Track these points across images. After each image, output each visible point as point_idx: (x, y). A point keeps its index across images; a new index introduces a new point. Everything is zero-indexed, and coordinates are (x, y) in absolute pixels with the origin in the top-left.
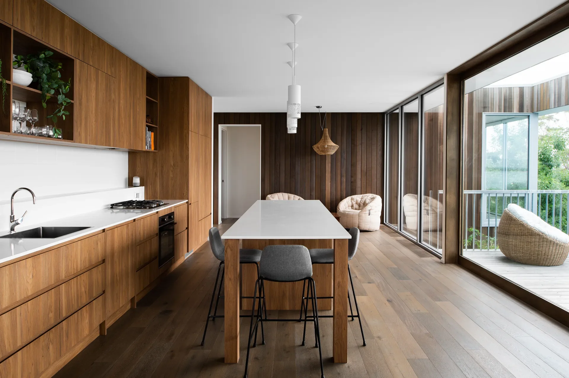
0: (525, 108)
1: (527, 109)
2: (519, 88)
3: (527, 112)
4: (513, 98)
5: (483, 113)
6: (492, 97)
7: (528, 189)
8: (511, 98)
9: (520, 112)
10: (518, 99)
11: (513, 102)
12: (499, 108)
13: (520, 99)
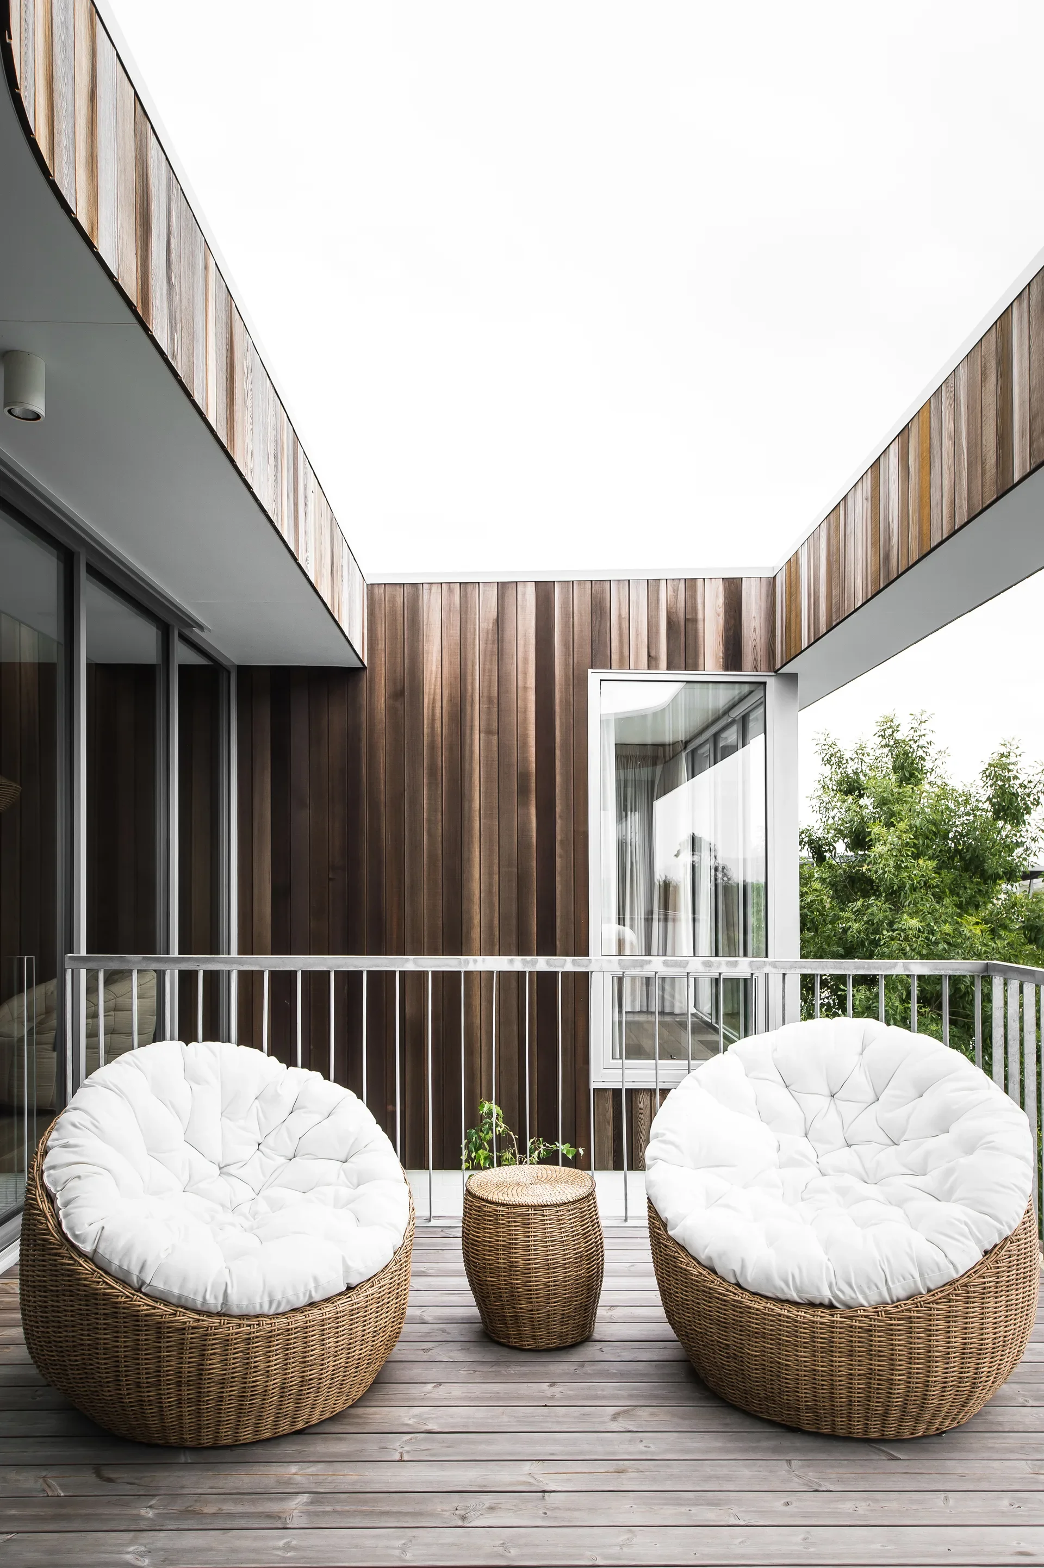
0: (748, 657)
1: (755, 660)
2: (724, 584)
3: (756, 669)
4: (700, 616)
5: (590, 671)
6: (624, 614)
7: (767, 956)
8: (695, 621)
9: (726, 669)
10: (721, 621)
11: (701, 634)
12: (649, 656)
13: (727, 621)
